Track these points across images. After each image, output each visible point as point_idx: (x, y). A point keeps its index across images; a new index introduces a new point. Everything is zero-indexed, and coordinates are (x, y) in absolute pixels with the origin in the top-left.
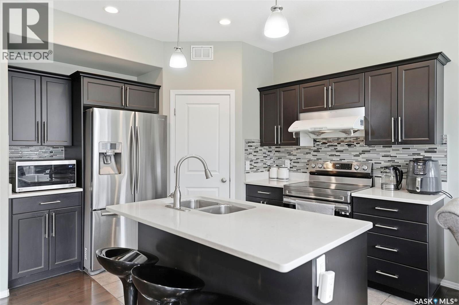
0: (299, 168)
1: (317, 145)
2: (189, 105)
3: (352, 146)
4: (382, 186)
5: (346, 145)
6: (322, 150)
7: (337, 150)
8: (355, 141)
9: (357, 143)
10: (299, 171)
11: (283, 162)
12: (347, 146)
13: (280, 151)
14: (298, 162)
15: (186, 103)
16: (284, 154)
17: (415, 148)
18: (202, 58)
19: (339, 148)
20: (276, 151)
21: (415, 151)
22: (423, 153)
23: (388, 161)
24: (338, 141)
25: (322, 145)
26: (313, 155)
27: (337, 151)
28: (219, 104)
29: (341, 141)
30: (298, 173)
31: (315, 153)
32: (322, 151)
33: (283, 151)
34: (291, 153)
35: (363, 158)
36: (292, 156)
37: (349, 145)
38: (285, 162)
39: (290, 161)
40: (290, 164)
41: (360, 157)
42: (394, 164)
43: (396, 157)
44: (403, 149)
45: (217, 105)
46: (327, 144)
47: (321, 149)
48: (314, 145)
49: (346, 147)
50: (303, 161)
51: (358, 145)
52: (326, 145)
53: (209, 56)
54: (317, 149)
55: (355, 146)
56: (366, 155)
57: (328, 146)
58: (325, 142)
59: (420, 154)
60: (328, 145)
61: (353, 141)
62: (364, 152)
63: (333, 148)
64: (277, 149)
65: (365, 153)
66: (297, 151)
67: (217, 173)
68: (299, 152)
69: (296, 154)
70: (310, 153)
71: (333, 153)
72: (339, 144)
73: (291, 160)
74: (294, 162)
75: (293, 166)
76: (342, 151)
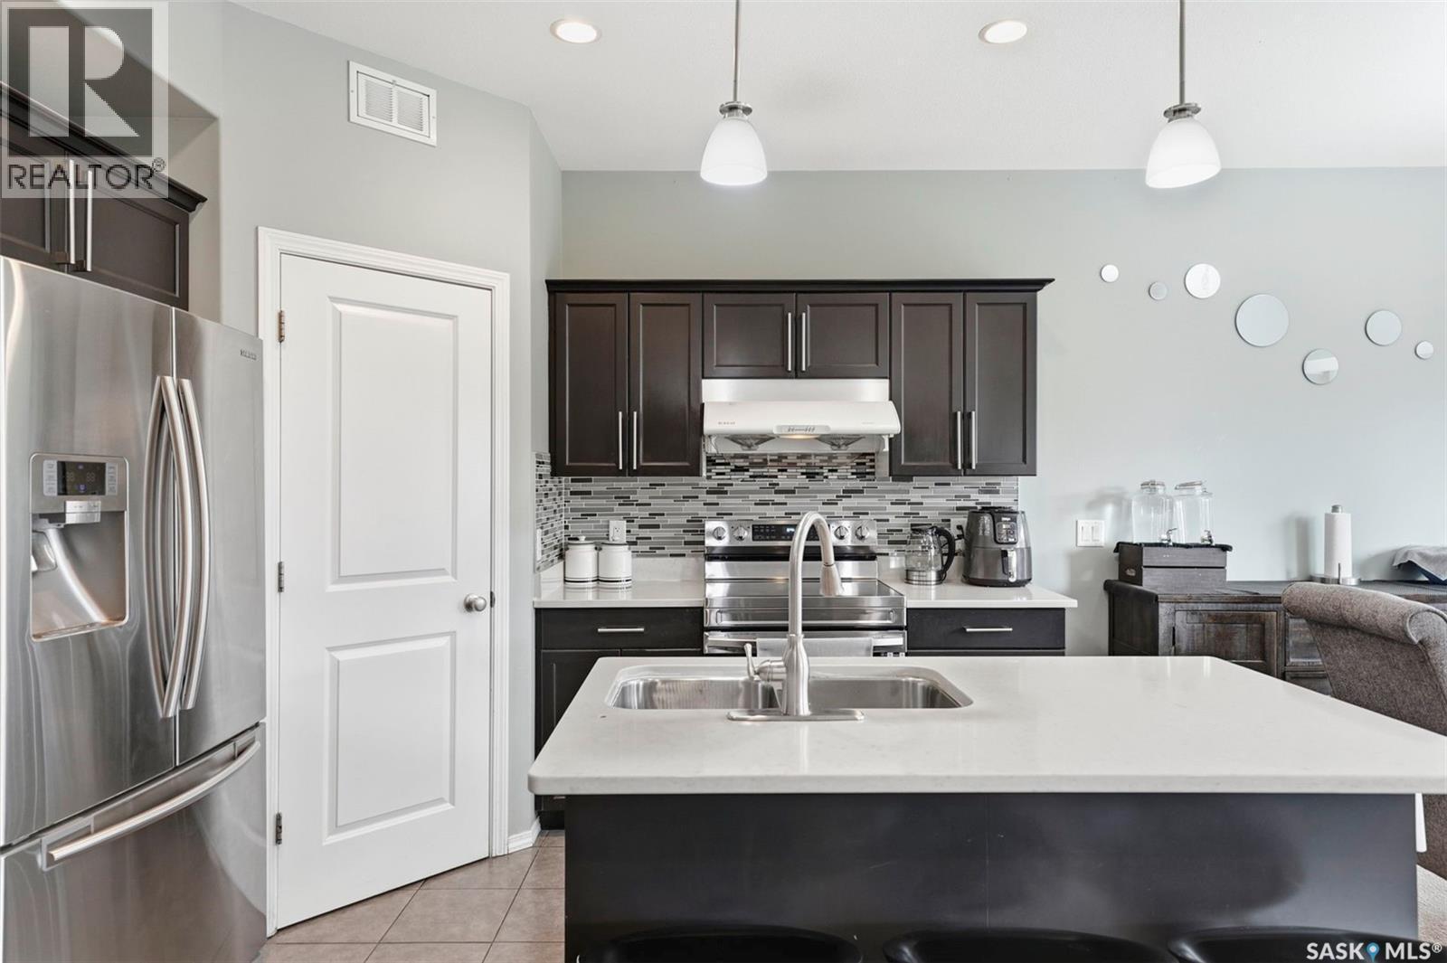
0: (658, 543)
1: (718, 474)
2: (340, 307)
3: (817, 477)
4: (907, 575)
5: (803, 474)
6: (734, 488)
7: (777, 488)
8: (826, 464)
9: (830, 471)
10: (658, 552)
11: (601, 527)
12: (805, 477)
13: (589, 493)
14: (657, 526)
15: (330, 298)
16: (604, 501)
17: (959, 484)
18: (396, 127)
19: (783, 481)
20: (572, 493)
21: (960, 489)
22: (975, 496)
23: (905, 514)
24: (780, 464)
25: (733, 473)
26: (705, 504)
27: (777, 492)
28: (456, 317)
29: (789, 463)
30: (658, 559)
31: (713, 498)
32: (732, 492)
33: (601, 493)
34: (629, 497)
35: (844, 509)
36: (635, 506)
37: (810, 476)
38: (608, 526)
39: (628, 521)
40: (629, 531)
41: (839, 505)
42: (917, 521)
43: (922, 504)
44: (936, 484)
45: (448, 323)
46: (747, 470)
47: (732, 485)
48: (709, 474)
49: (803, 481)
50: (670, 521)
51: (833, 476)
52: (746, 473)
53: (421, 124)
54: (719, 485)
55: (826, 477)
56: (854, 501)
57: (751, 477)
58: (742, 467)
59: (969, 496)
60: (752, 474)
61: (821, 464)
62: (848, 493)
63: (766, 482)
64: (580, 487)
65: (850, 497)
66: (652, 492)
67: (449, 579)
68: (660, 495)
69: (648, 501)
70: (697, 497)
71: (767, 497)
72: (784, 473)
73: (630, 520)
74: (641, 527)
75: (637, 538)
76: (793, 492)
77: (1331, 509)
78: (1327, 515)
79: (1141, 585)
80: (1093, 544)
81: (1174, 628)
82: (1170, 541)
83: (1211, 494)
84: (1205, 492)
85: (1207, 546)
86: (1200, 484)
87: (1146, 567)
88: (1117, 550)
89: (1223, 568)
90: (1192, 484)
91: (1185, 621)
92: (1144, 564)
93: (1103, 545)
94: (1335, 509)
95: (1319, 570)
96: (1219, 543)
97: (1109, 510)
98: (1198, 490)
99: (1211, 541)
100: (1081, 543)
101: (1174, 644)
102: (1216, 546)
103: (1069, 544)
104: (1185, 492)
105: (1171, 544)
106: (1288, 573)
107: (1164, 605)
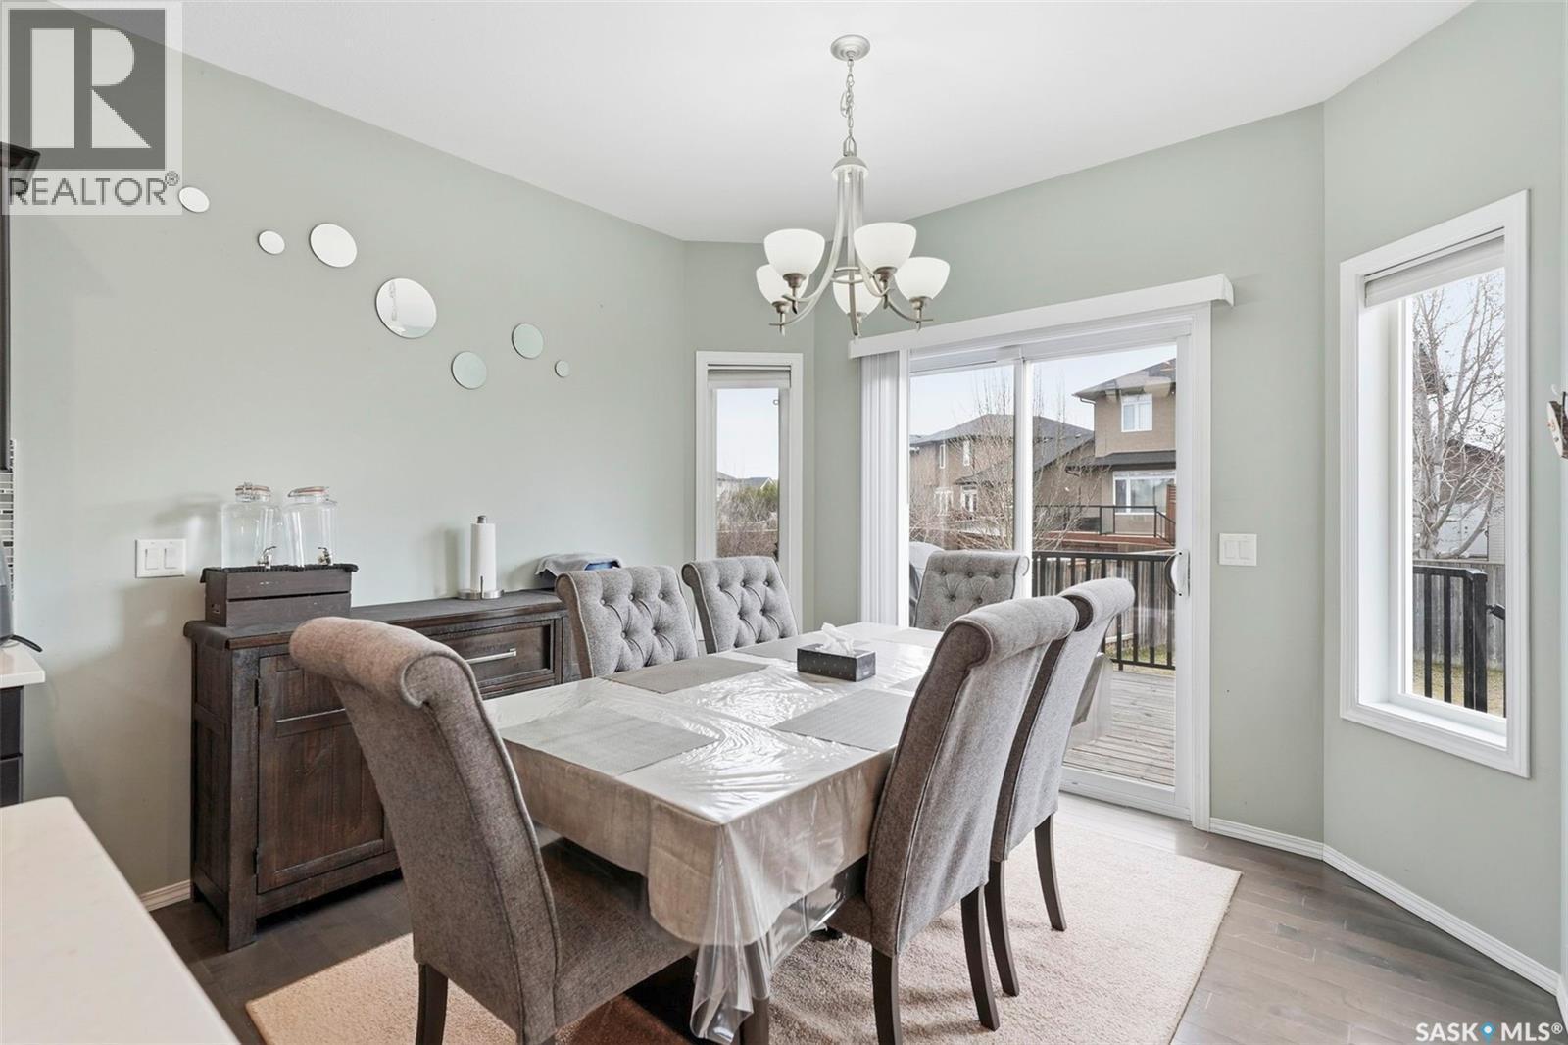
77: (477, 519)
78: (473, 526)
79: (224, 625)
80: (167, 573)
81: (257, 682)
82: (267, 563)
83: (334, 502)
84: (328, 502)
85: (324, 567)
86: (321, 491)
87: (231, 600)
88: (203, 580)
89: (346, 592)
90: (311, 490)
91: (274, 669)
92: (229, 597)
93: (184, 573)
94: (480, 519)
95: (466, 586)
96: (338, 562)
97: (195, 525)
98: (318, 497)
99: (328, 560)
100: (142, 573)
101: (256, 703)
102: (336, 566)
103: (125, 577)
104: (303, 499)
105: (269, 567)
106: (436, 591)
107: (242, 652)
